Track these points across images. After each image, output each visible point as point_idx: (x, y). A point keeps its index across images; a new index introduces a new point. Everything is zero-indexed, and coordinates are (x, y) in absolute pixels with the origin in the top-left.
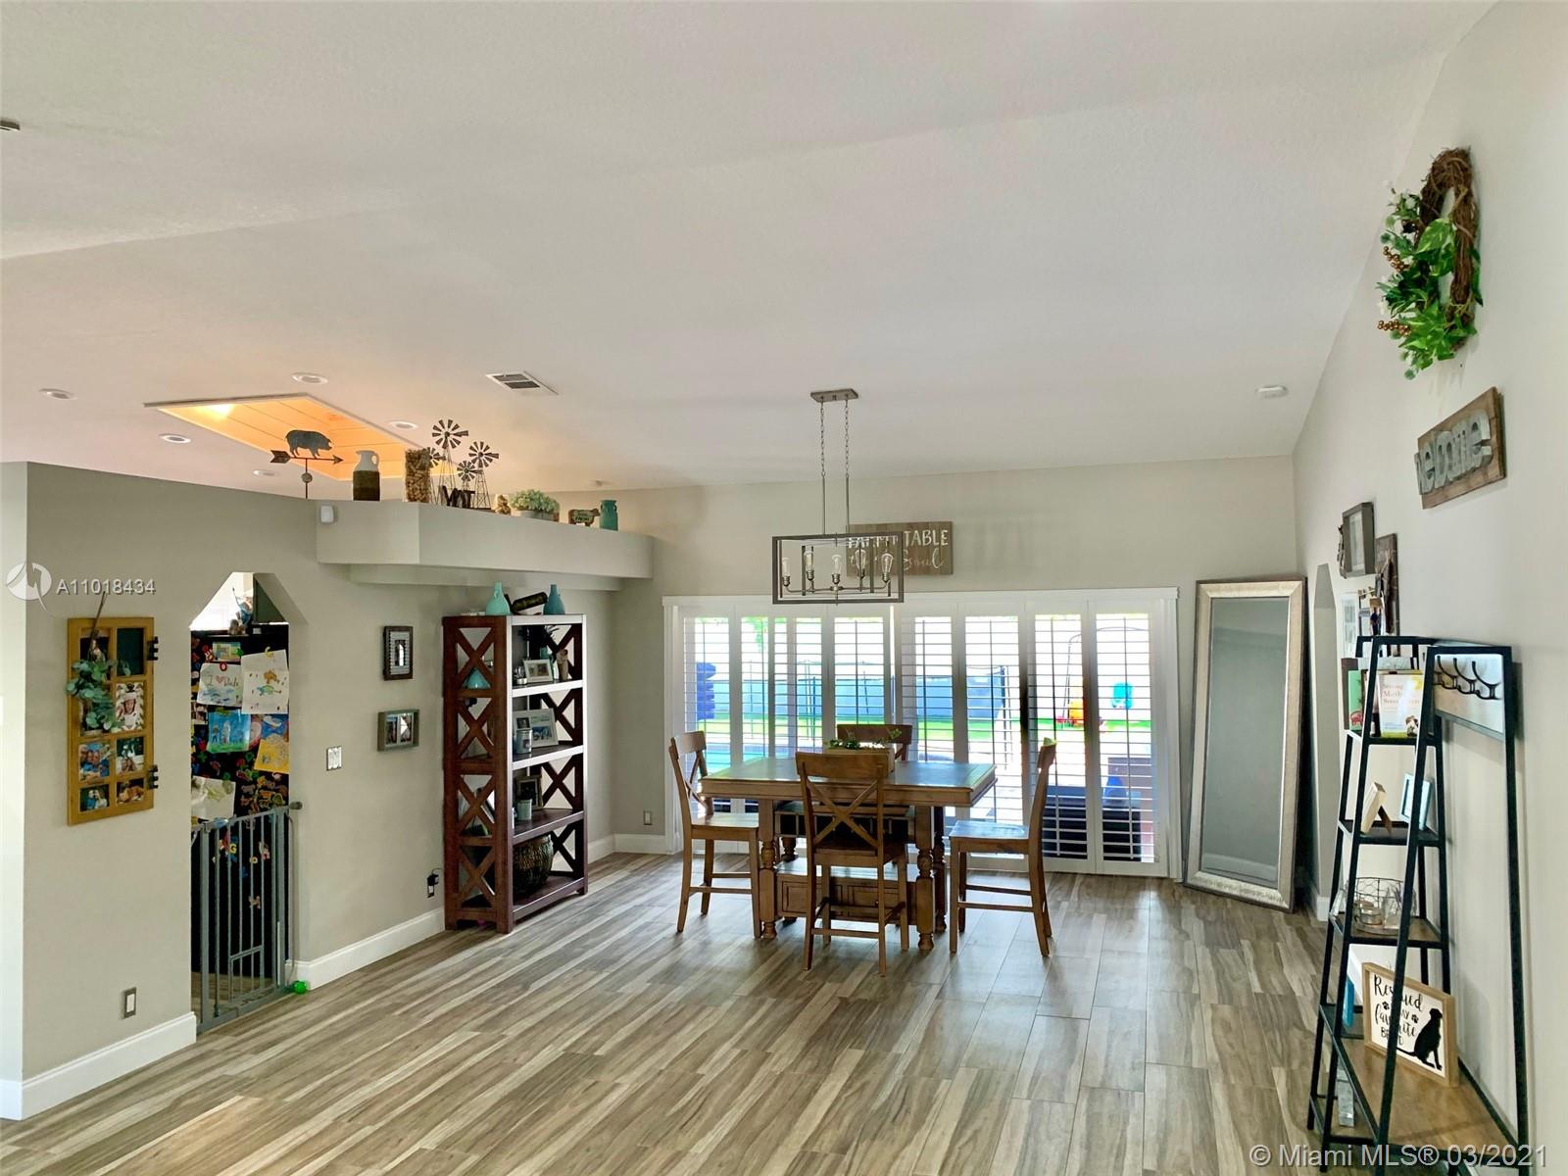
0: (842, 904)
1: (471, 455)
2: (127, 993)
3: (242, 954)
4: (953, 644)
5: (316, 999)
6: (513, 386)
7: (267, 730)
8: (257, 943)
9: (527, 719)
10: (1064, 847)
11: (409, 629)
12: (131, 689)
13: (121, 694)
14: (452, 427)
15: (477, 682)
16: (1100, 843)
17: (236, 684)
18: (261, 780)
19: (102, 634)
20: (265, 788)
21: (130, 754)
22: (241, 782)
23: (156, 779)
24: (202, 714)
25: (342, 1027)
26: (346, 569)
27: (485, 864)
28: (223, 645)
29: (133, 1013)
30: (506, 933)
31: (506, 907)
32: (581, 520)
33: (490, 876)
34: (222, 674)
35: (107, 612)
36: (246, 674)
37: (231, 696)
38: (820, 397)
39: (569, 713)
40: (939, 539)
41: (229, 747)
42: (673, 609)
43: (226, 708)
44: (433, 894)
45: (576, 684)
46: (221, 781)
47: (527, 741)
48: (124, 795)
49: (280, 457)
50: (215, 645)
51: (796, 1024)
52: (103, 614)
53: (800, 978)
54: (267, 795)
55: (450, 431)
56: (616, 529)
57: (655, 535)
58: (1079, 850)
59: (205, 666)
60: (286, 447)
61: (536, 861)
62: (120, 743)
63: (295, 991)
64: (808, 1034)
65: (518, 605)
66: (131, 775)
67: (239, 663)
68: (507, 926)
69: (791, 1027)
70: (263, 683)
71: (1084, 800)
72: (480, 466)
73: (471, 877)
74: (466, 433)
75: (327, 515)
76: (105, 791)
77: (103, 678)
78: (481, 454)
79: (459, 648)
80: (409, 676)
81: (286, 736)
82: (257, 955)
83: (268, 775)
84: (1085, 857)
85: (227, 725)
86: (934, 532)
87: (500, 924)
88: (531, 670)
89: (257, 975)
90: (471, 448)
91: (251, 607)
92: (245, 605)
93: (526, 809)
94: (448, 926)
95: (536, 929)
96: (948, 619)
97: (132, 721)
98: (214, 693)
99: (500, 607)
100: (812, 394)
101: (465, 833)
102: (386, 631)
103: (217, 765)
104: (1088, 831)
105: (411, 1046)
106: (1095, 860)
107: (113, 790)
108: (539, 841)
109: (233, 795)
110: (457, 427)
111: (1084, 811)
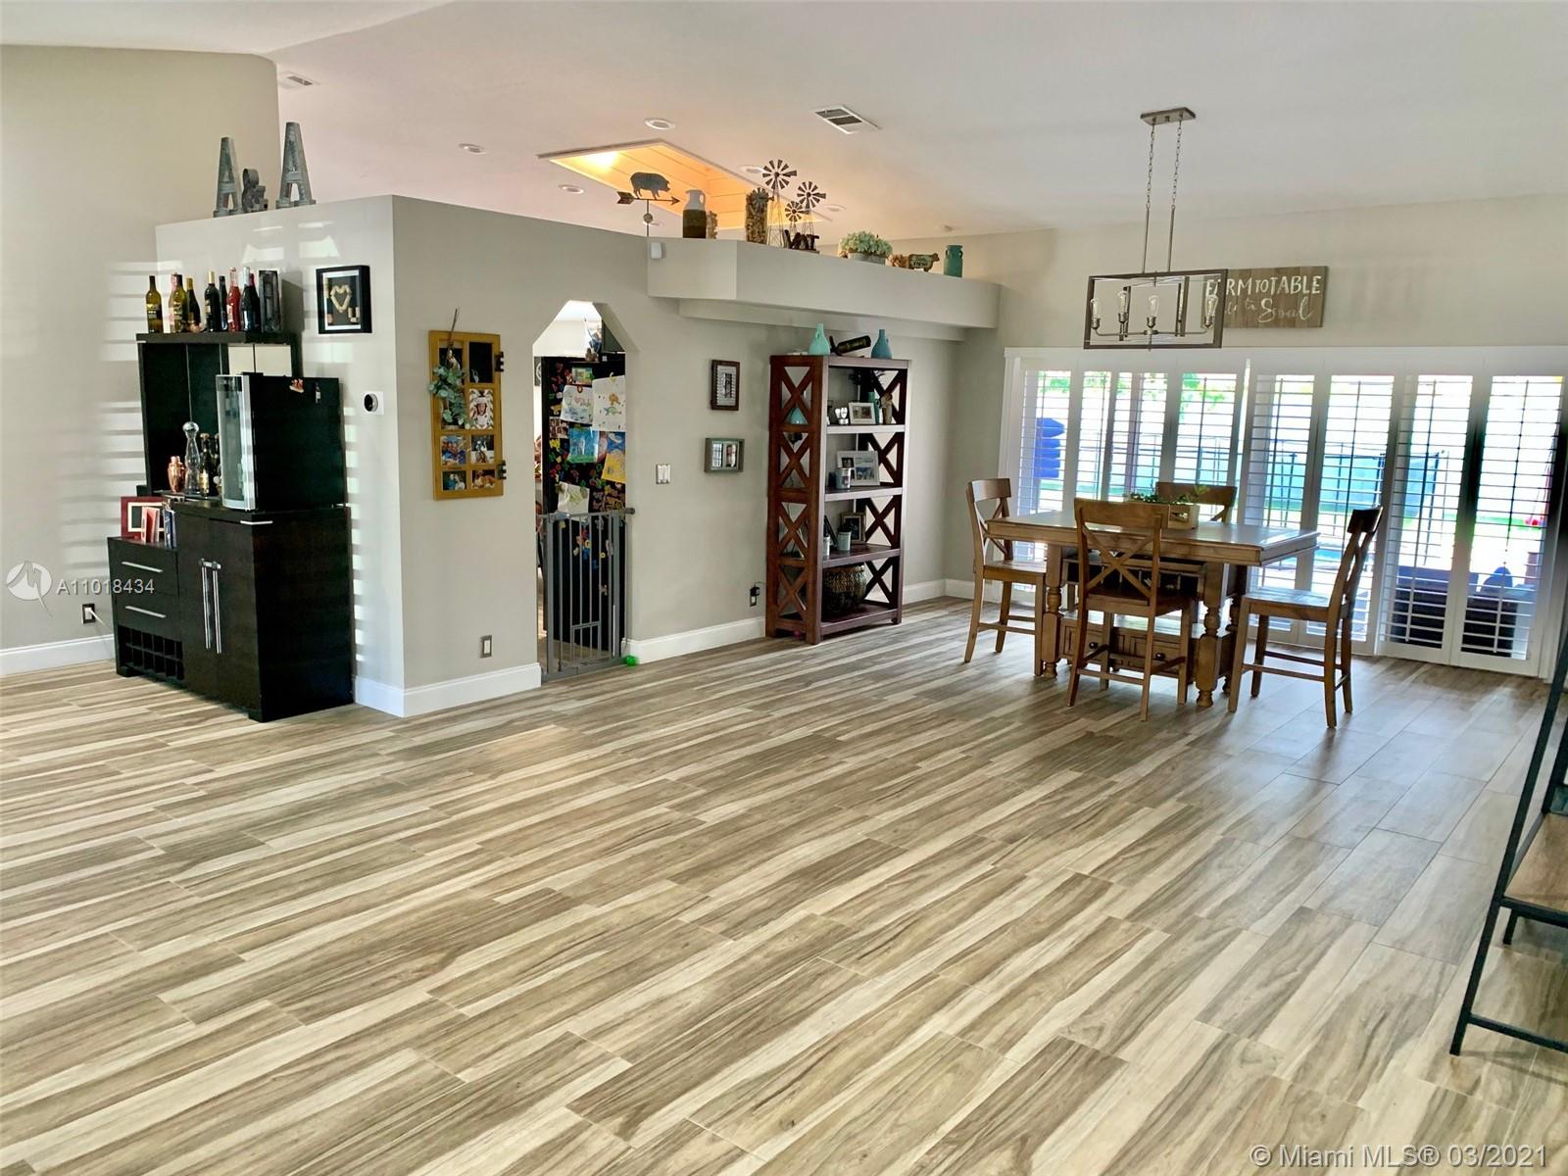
0: (1123, 653)
1: (799, 195)
2: (484, 639)
3: (581, 626)
4: (1314, 407)
5: (640, 671)
6: (837, 122)
7: (611, 445)
8: (595, 619)
9: (852, 459)
10: (1413, 633)
11: (736, 364)
12: (482, 394)
13: (474, 397)
14: (782, 167)
15: (798, 418)
16: (1460, 632)
17: (589, 404)
18: (607, 487)
19: (456, 346)
20: (610, 495)
21: (483, 449)
22: (593, 489)
23: (505, 472)
24: (565, 429)
25: (650, 691)
26: (676, 303)
27: (800, 581)
28: (580, 370)
29: (490, 655)
30: (813, 644)
31: (814, 624)
32: (919, 266)
33: (803, 592)
34: (579, 395)
35: (460, 327)
36: (596, 396)
37: (586, 415)
38: (1153, 118)
39: (892, 457)
40: (1309, 287)
41: (584, 459)
42: (1016, 360)
43: (583, 425)
44: (755, 604)
45: (899, 428)
46: (578, 487)
47: (846, 478)
48: (479, 481)
49: (625, 198)
50: (574, 370)
51: (1031, 745)
52: (455, 329)
53: (1058, 712)
54: (612, 501)
55: (779, 171)
56: (960, 276)
57: (1003, 283)
58: (1434, 639)
59: (566, 387)
60: (629, 189)
61: (848, 587)
62: (474, 440)
63: (628, 664)
64: (1037, 753)
65: (841, 347)
66: (482, 467)
67: (590, 386)
68: (814, 639)
69: (1023, 747)
70: (608, 404)
71: (1445, 585)
72: (808, 206)
73: (788, 593)
74: (794, 173)
75: (656, 252)
76: (463, 476)
77: (458, 382)
78: (809, 195)
79: (784, 386)
80: (735, 408)
81: (624, 451)
82: (595, 629)
83: (612, 484)
84: (1439, 646)
85: (583, 439)
86: (1305, 278)
87: (809, 636)
88: (856, 412)
89: (595, 646)
90: (800, 188)
91: (600, 336)
92: (596, 335)
93: (845, 540)
94: (768, 633)
95: (843, 644)
96: (1312, 378)
97: (484, 422)
98: (573, 412)
99: (821, 347)
100: (1143, 116)
101: (783, 555)
102: (715, 364)
103: (576, 474)
104: (1447, 619)
105: (695, 712)
106: (1452, 650)
107: (469, 476)
108: (852, 570)
109: (587, 500)
110: (786, 167)
111: (1445, 597)
